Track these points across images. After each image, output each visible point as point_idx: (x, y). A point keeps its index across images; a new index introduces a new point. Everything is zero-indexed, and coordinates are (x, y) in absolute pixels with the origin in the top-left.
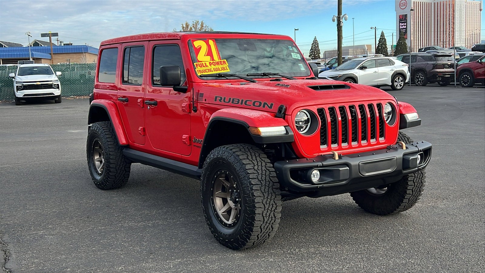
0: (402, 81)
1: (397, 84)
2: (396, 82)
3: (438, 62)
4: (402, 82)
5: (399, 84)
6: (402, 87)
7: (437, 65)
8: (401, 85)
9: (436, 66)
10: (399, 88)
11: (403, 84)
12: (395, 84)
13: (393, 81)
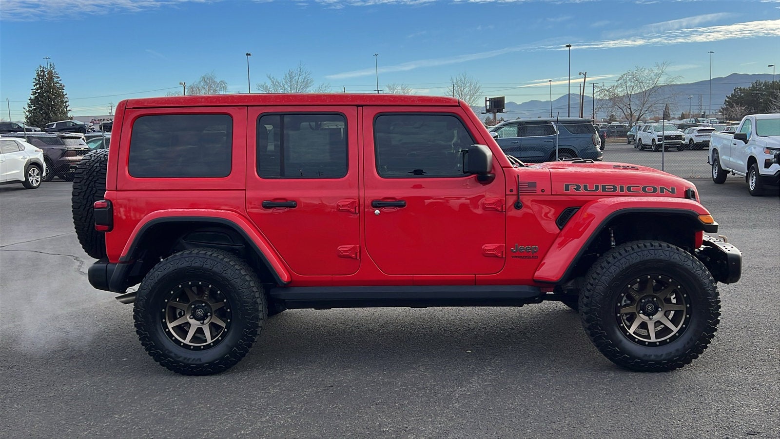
0: (37, 175)
1: (32, 179)
2: (30, 176)
3: (68, 146)
4: (38, 177)
5: (34, 179)
6: (39, 183)
7: (68, 151)
8: (37, 181)
9: (66, 153)
10: (35, 185)
11: (40, 179)
12: (30, 179)
13: (27, 175)
